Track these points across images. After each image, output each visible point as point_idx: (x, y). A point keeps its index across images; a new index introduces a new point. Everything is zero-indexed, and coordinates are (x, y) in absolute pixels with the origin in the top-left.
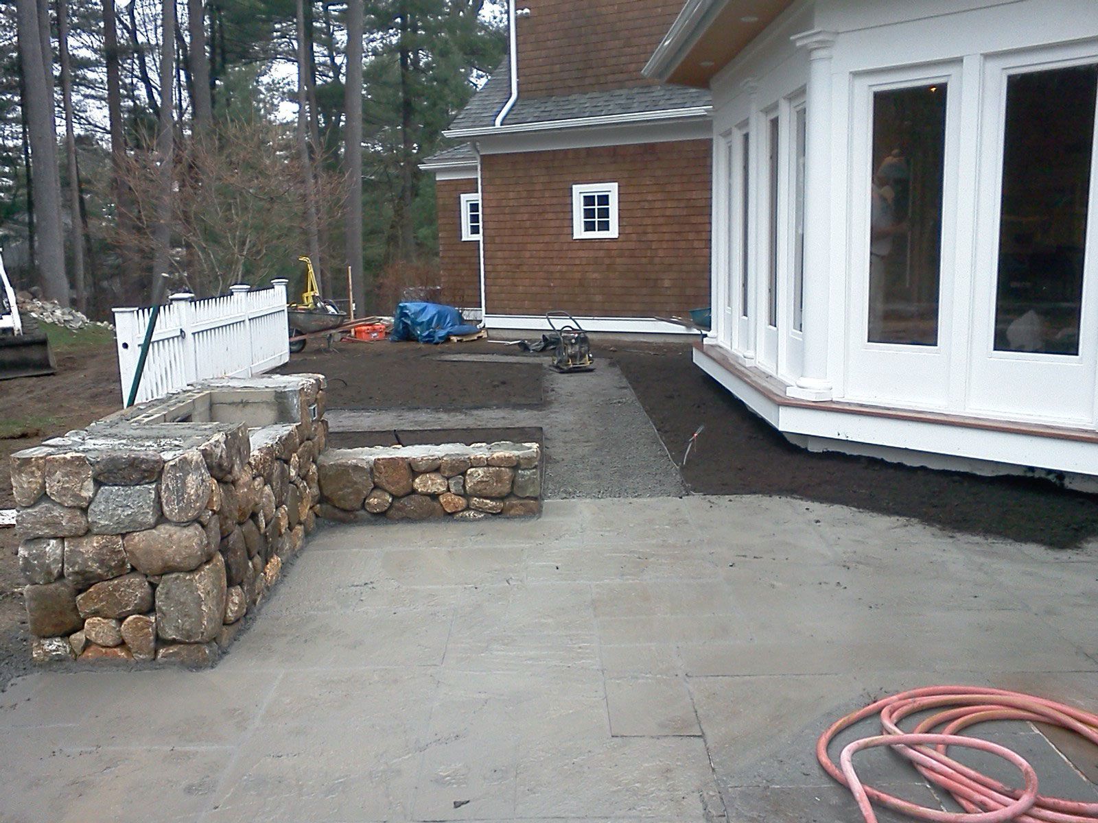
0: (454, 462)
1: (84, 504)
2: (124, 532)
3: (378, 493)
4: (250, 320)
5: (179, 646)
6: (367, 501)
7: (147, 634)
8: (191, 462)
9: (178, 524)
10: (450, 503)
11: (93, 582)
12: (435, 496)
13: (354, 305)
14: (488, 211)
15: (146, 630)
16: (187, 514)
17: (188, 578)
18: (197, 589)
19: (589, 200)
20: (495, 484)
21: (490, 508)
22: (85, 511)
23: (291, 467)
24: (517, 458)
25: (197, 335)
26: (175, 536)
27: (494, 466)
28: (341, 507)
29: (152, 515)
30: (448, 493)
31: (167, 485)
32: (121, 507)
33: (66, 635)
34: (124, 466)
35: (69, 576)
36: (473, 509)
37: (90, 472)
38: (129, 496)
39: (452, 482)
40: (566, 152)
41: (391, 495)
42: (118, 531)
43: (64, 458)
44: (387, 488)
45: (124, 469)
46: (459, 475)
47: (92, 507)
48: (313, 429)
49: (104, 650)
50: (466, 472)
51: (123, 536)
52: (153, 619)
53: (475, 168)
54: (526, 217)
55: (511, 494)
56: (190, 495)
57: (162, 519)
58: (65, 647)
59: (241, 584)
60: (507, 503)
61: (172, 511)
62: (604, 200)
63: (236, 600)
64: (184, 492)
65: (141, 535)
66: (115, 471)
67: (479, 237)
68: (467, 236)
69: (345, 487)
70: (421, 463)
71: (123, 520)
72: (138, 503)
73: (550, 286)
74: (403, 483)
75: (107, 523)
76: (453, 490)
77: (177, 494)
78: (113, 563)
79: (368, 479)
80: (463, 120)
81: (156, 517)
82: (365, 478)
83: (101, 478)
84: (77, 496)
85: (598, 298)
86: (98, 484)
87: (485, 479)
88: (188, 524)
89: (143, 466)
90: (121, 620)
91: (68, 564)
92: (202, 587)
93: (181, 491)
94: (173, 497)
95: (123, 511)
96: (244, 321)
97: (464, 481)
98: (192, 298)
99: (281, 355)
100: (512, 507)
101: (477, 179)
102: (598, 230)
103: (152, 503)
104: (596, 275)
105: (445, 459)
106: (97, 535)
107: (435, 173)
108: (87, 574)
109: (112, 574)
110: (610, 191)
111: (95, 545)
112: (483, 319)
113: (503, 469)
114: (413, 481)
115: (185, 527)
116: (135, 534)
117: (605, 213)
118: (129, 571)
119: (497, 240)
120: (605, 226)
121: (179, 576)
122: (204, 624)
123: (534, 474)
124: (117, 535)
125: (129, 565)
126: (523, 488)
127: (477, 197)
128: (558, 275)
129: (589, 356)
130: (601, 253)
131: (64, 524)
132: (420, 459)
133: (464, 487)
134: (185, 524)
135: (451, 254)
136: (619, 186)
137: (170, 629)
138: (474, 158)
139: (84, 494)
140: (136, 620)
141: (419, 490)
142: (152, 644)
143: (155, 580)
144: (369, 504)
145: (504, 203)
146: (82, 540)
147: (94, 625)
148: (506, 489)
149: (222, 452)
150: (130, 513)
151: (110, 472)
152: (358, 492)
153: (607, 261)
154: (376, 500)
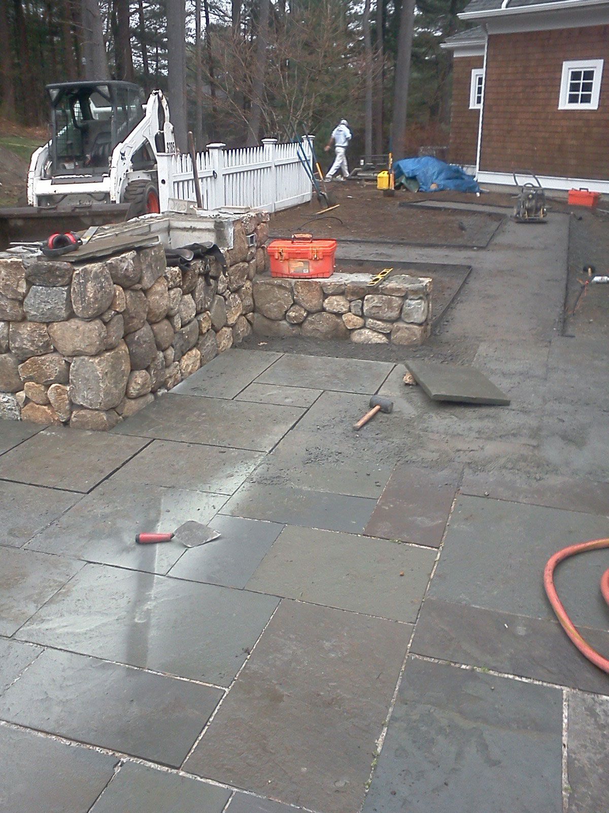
0: (355, 289)
1: (20, 297)
2: (47, 321)
3: (297, 307)
4: (276, 166)
5: (86, 410)
6: (287, 314)
7: (63, 399)
8: (91, 272)
9: (83, 319)
10: (350, 321)
11: (29, 356)
12: (339, 315)
13: (391, 159)
14: (489, 83)
15: (63, 396)
16: (88, 312)
17: (91, 361)
18: (96, 370)
19: (575, 75)
20: (386, 310)
21: (381, 329)
22: (21, 303)
23: (219, 282)
24: (407, 290)
25: (227, 176)
26: (81, 328)
27: (386, 295)
28: (268, 317)
29: (65, 310)
30: (350, 313)
31: (74, 288)
32: (44, 302)
33: (14, 393)
34: (44, 272)
35: (12, 350)
36: (369, 328)
37: (24, 274)
38: (49, 294)
39: (353, 304)
40: (561, 32)
41: (305, 310)
42: (44, 321)
43: (6, 262)
44: (303, 305)
45: (45, 273)
46: (358, 299)
47: (26, 300)
48: (249, 253)
49: (37, 406)
50: (364, 297)
51: (48, 324)
52: (68, 388)
53: (482, 47)
54: (520, 89)
55: (399, 319)
56: (89, 298)
57: (72, 315)
58: (13, 401)
59: (147, 369)
60: (395, 326)
61: (77, 308)
62: (589, 75)
63: (139, 381)
64: (85, 295)
65: (59, 325)
66: (39, 275)
67: (480, 107)
68: (473, 105)
69: (271, 301)
70: (329, 287)
71: (46, 313)
72: (55, 300)
73: (533, 150)
74: (315, 302)
75: (35, 313)
76: (353, 311)
77: (81, 295)
78: (41, 344)
79: (289, 297)
80: (476, 4)
81: (68, 313)
82: (286, 295)
83: (30, 279)
84: (15, 292)
85: (573, 162)
86: (30, 284)
87: (378, 305)
88: (90, 319)
89: (57, 273)
90: (47, 387)
91: (12, 341)
92: (100, 369)
93: (83, 294)
94: (78, 298)
95: (45, 305)
96: (270, 167)
97: (363, 305)
98: (224, 147)
99: (304, 195)
100: (398, 329)
101: (483, 56)
102: (581, 102)
103: (64, 302)
104: (574, 142)
105: (348, 285)
106: (30, 321)
107: (453, 51)
108: (24, 350)
109: (41, 352)
110: (595, 67)
111: (29, 329)
112: (477, 175)
113: (394, 297)
114: (324, 301)
115: (87, 322)
116: (54, 324)
117: (588, 87)
118: (52, 351)
119: (494, 109)
120: (586, 99)
121: (84, 359)
122: (101, 397)
123: (420, 304)
124: (44, 323)
125: (52, 346)
126: (408, 315)
127: (482, 72)
128: (541, 141)
129: (543, 209)
130: (580, 123)
131: (8, 311)
132: (329, 284)
133: (362, 309)
134: (87, 320)
135: (460, 120)
136: (604, 63)
137: (79, 397)
138: (483, 38)
139: (20, 290)
140: (56, 388)
141: (327, 309)
142: (67, 407)
143: (69, 360)
144: (289, 316)
145: (503, 77)
146: (21, 324)
147: (30, 388)
148: (394, 314)
149: (128, 266)
150: (50, 307)
151: (36, 275)
152: (280, 306)
153: (584, 130)
154: (294, 313)
